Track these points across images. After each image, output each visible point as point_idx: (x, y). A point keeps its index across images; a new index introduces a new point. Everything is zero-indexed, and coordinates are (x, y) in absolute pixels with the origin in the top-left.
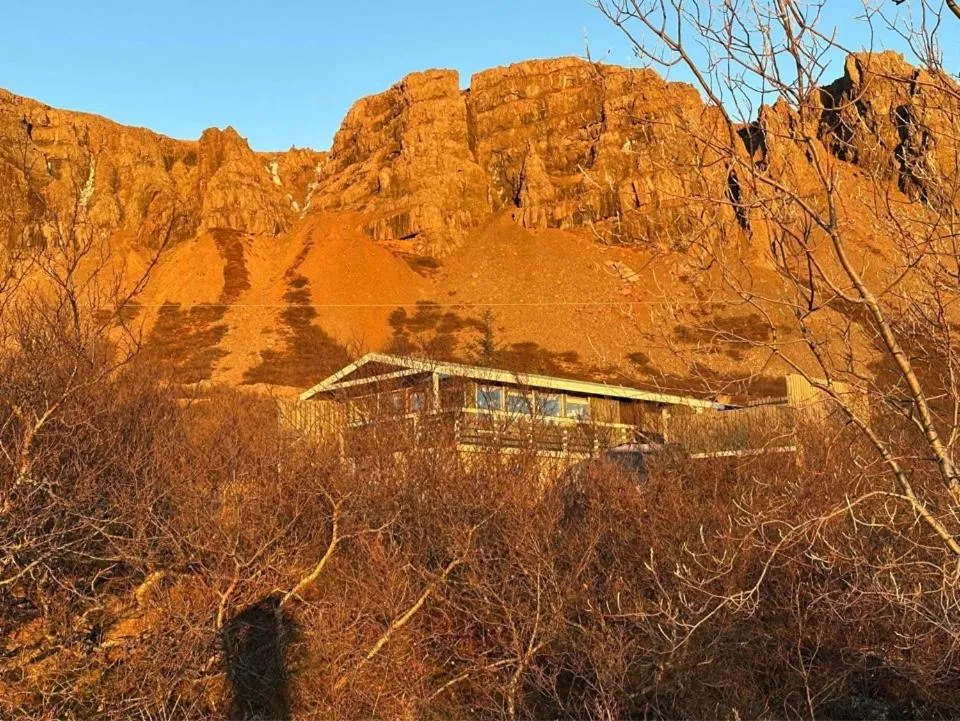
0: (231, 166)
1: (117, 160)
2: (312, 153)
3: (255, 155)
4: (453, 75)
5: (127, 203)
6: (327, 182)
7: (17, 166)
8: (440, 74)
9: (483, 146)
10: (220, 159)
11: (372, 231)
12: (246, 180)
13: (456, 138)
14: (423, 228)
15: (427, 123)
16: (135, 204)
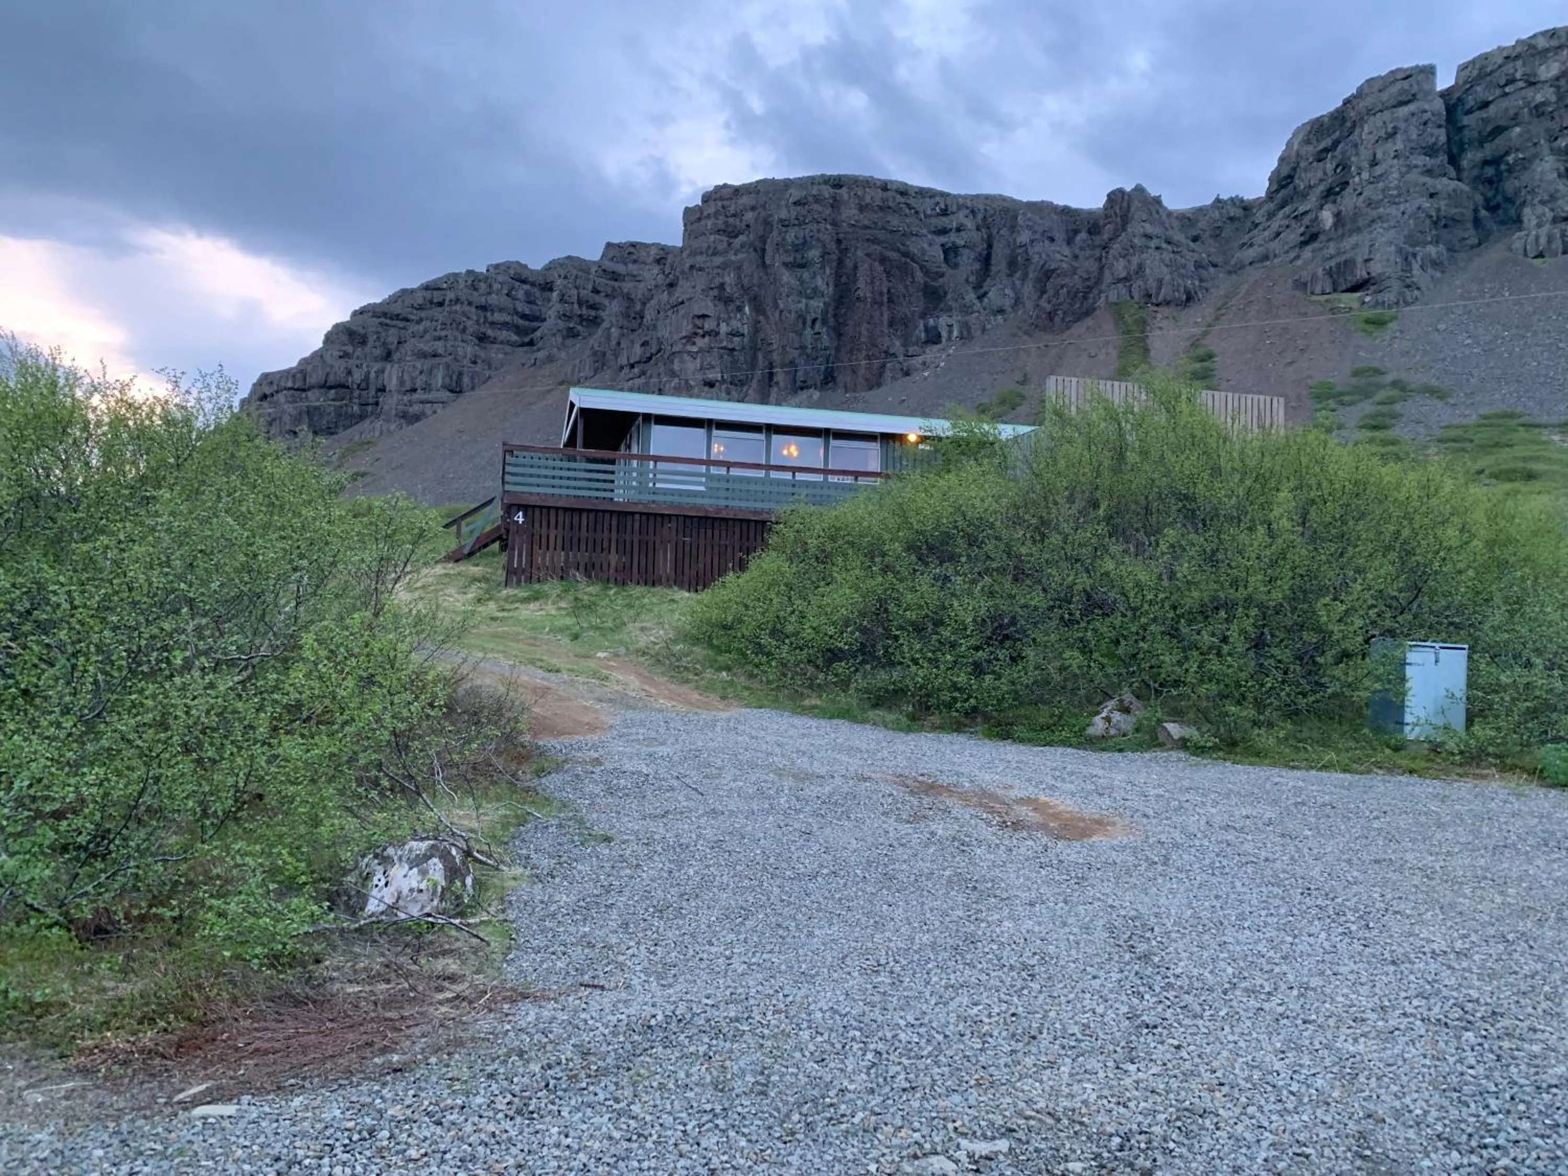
0: (1136, 228)
1: (1015, 240)
2: (1242, 201)
3: (1170, 214)
4: (1429, 71)
5: (1023, 285)
6: (1256, 232)
7: (913, 260)
8: (1408, 73)
9: (1470, 158)
10: (1125, 220)
11: (1305, 284)
12: (1153, 244)
13: (1431, 151)
14: (1373, 274)
15: (1387, 139)
16: (1031, 285)
